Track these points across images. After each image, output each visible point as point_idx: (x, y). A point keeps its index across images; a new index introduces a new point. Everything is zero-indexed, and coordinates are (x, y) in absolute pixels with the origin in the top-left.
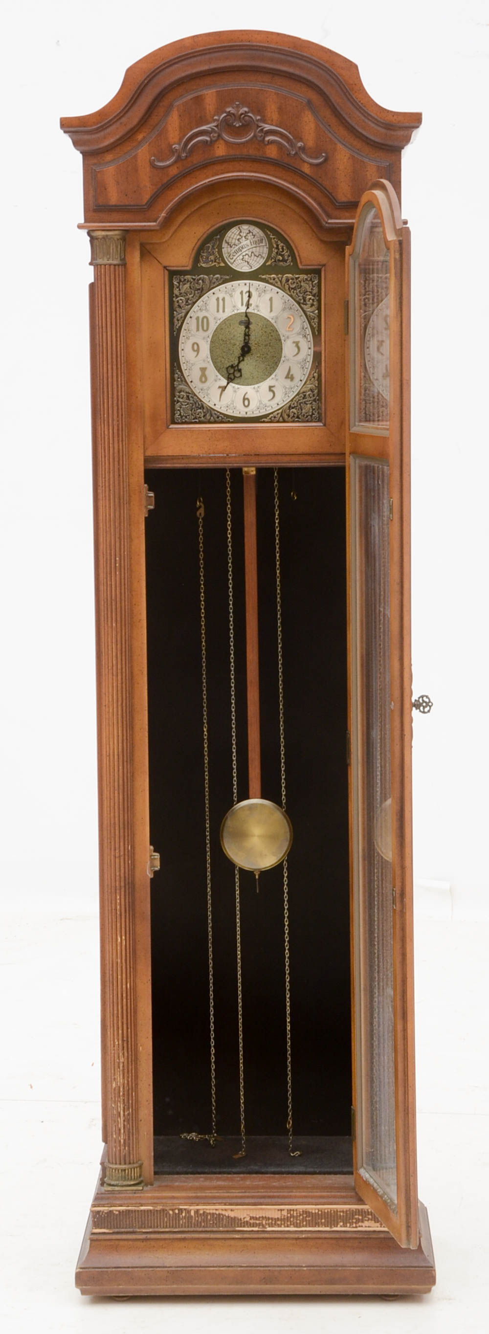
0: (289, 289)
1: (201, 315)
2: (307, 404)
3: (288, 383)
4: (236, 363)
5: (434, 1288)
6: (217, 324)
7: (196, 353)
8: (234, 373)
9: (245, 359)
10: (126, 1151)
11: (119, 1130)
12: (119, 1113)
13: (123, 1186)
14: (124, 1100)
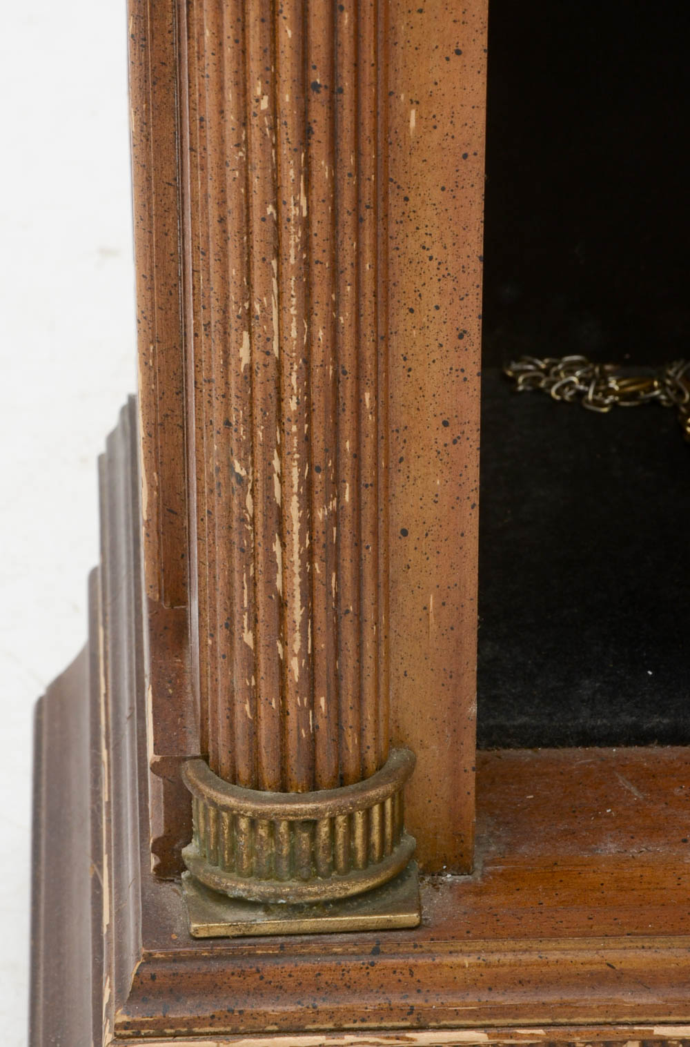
10: (322, 723)
11: (282, 604)
12: (279, 517)
13: (296, 909)
14: (307, 439)
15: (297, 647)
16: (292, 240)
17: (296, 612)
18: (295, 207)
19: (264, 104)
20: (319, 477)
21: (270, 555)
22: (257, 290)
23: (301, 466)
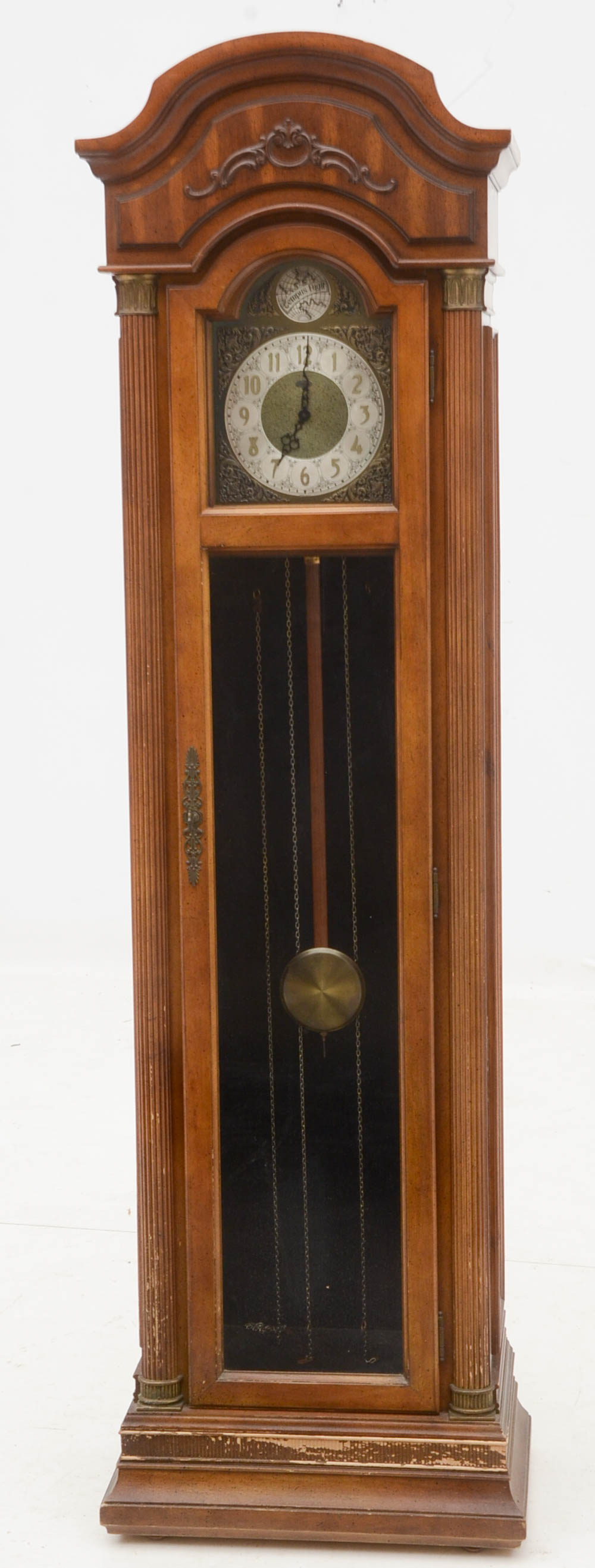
0: (356, 343)
1: (250, 374)
2: (377, 481)
3: (355, 456)
4: (293, 431)
5: (523, 1542)
6: (270, 386)
7: (244, 421)
8: (290, 445)
9: (304, 427)
11: (154, 1340)
12: (154, 1320)
13: (158, 1405)
14: (159, 1305)
16: (156, 1264)
17: (157, 1341)
18: (157, 1258)
19: (149, 1238)
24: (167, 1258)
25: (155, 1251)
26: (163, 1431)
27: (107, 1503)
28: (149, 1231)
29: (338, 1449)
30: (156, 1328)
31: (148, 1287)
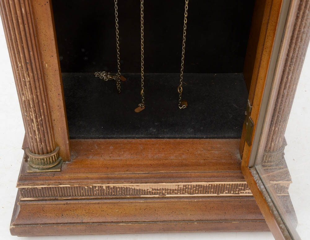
10: (43, 146)
11: (35, 131)
12: (32, 120)
13: (43, 169)
14: (35, 110)
15: (38, 137)
16: (28, 84)
17: (37, 133)
18: (27, 79)
19: (20, 65)
20: (37, 115)
21: (32, 125)
22: (24, 90)
23: (34, 114)
24: (36, 78)
25: (25, 75)
26: (49, 185)
27: (14, 225)
28: (17, 60)
29: (174, 189)
30: (35, 125)
31: (23, 99)
